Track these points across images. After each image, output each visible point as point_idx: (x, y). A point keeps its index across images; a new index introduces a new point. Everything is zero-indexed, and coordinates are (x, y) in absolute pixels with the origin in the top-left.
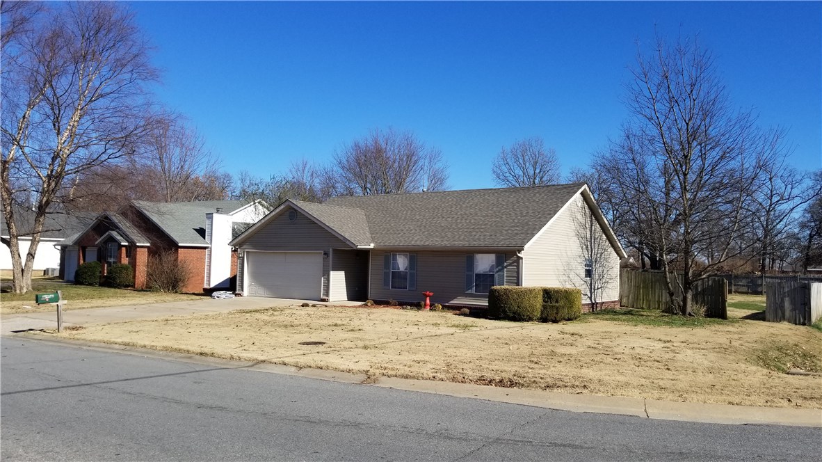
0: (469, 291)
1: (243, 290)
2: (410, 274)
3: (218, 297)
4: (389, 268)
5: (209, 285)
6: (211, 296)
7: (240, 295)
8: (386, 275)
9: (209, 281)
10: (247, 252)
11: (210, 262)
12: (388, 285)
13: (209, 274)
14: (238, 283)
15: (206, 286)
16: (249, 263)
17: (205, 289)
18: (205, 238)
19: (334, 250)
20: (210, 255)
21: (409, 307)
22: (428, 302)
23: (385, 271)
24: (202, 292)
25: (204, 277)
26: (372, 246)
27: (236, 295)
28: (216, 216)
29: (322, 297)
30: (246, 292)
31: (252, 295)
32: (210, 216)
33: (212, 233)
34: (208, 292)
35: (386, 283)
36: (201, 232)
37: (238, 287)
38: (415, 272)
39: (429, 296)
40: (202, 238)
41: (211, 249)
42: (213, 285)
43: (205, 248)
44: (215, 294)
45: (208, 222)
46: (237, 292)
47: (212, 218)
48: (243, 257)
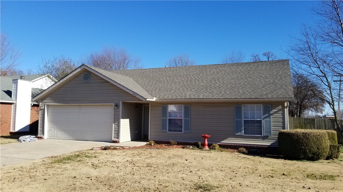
0: (239, 134)
1: (43, 134)
2: (185, 120)
3: (24, 141)
4: (166, 116)
5: (14, 130)
6: (17, 138)
7: (41, 138)
8: (164, 121)
9: (14, 127)
10: (48, 105)
11: (15, 114)
12: (165, 129)
13: (15, 122)
14: (40, 128)
15: (12, 131)
16: (49, 113)
17: (11, 133)
18: (11, 98)
19: (123, 103)
20: (15, 109)
21: (191, 147)
22: (206, 142)
23: (163, 118)
24: (9, 135)
25: (10, 124)
26: (154, 99)
27: (38, 138)
28: (20, 82)
29: (113, 139)
30: (46, 136)
31: (51, 137)
32: (15, 81)
33: (17, 93)
34: (16, 135)
35: (164, 127)
36: (9, 93)
37: (39, 132)
38: (189, 119)
39: (207, 138)
40: (9, 97)
41: (16, 104)
42: (17, 129)
43: (11, 104)
44: (21, 138)
45: (14, 85)
46: (39, 136)
47: (17, 83)
48: (44, 109)
